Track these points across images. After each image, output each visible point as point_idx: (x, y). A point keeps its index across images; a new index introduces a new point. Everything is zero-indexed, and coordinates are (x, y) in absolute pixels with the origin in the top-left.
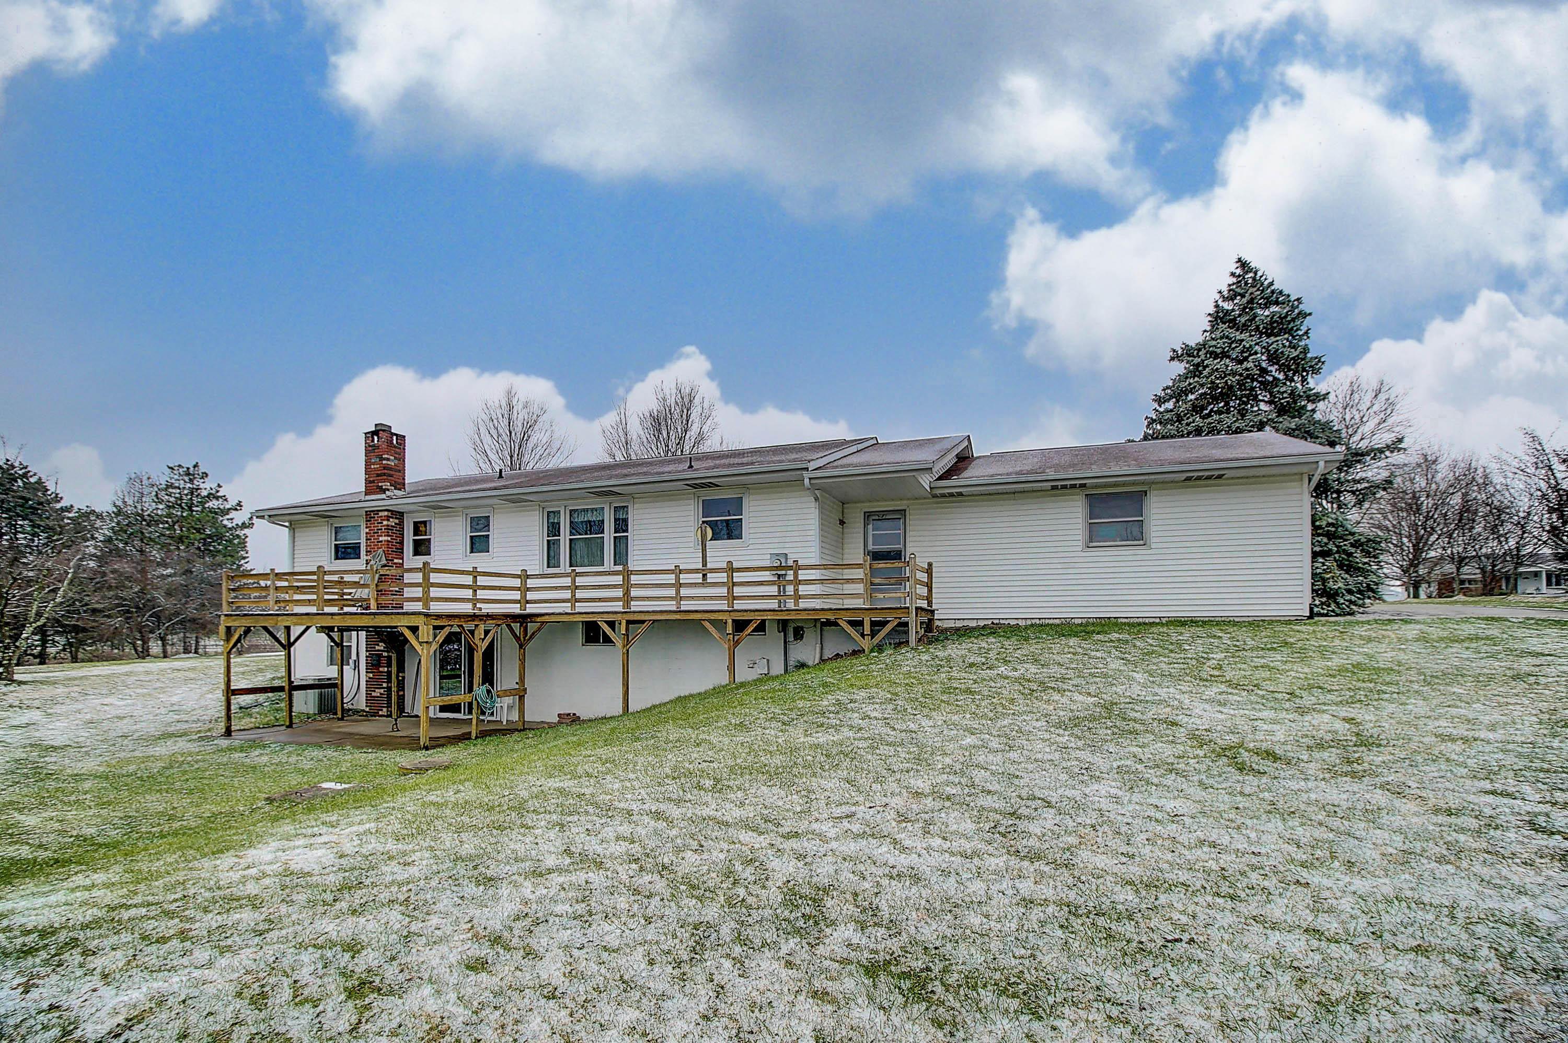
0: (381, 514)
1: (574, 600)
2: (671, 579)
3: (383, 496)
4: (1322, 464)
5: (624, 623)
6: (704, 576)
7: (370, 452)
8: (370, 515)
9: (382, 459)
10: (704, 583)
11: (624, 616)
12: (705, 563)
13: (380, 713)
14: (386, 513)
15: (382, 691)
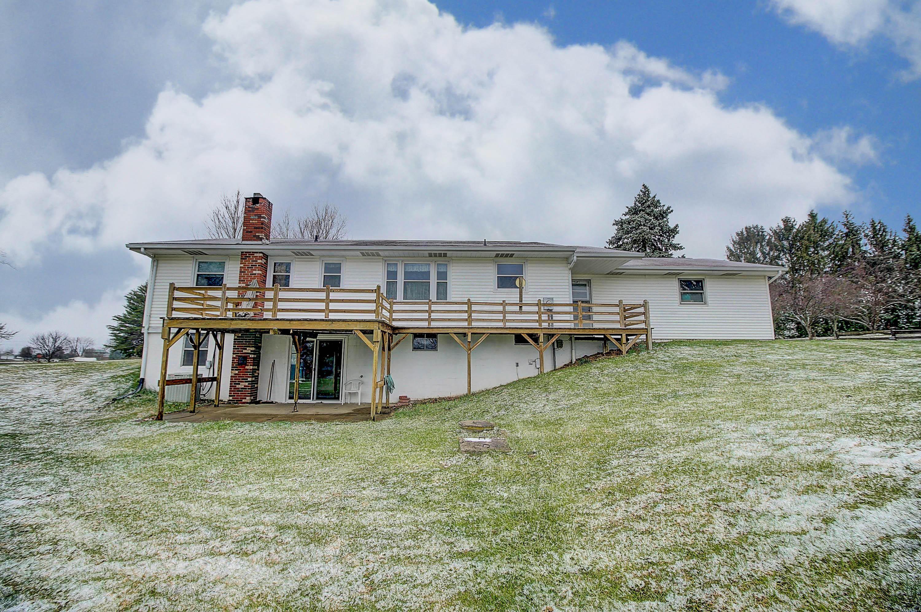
0: (255, 255)
1: (430, 320)
2: (500, 308)
3: (260, 242)
4: (780, 272)
5: (470, 335)
6: (521, 307)
7: (250, 211)
8: (245, 256)
9: (260, 217)
10: (521, 312)
11: (470, 330)
12: (521, 300)
13: (243, 401)
14: (261, 255)
15: (247, 384)
